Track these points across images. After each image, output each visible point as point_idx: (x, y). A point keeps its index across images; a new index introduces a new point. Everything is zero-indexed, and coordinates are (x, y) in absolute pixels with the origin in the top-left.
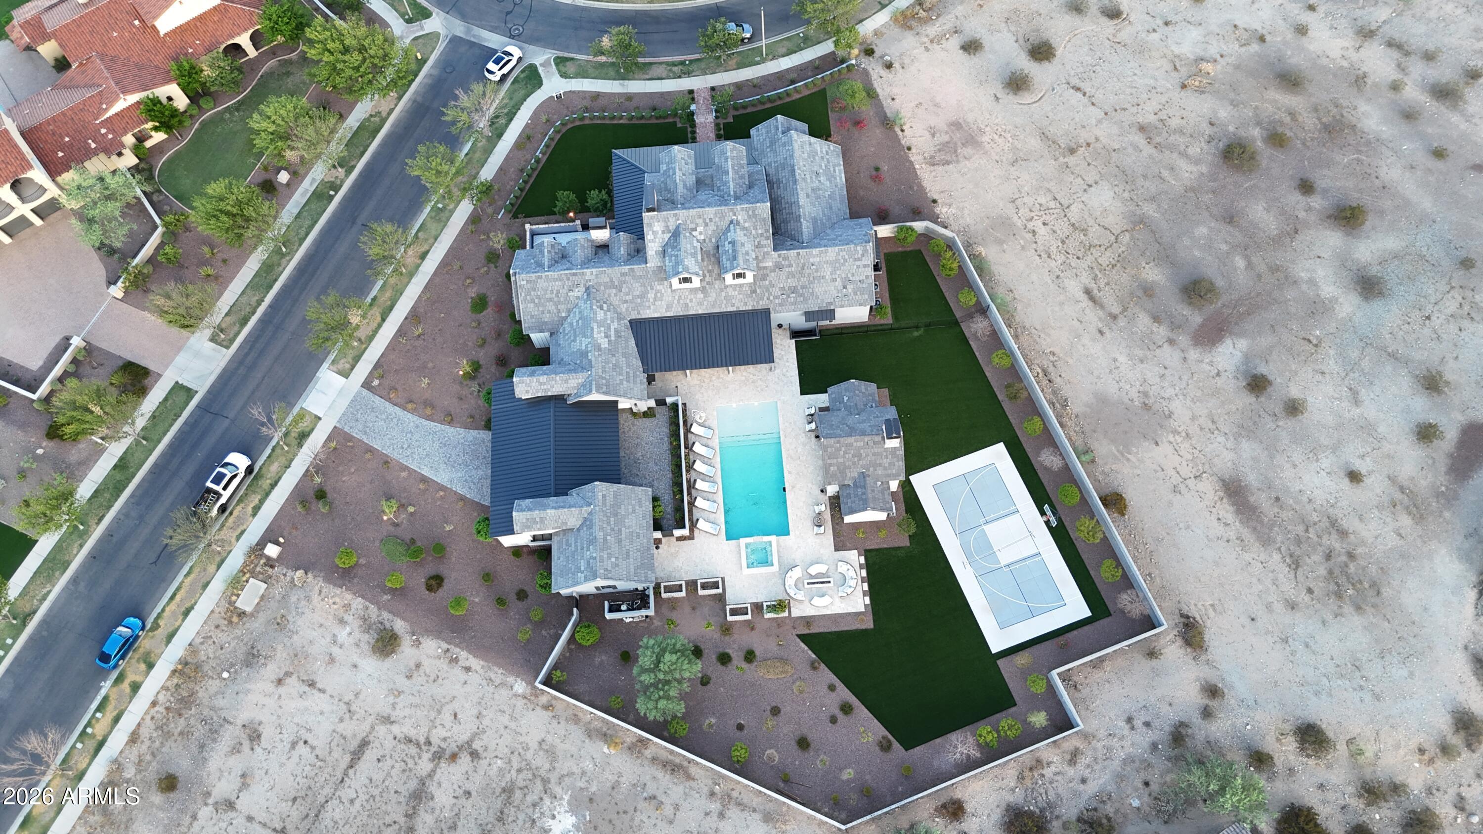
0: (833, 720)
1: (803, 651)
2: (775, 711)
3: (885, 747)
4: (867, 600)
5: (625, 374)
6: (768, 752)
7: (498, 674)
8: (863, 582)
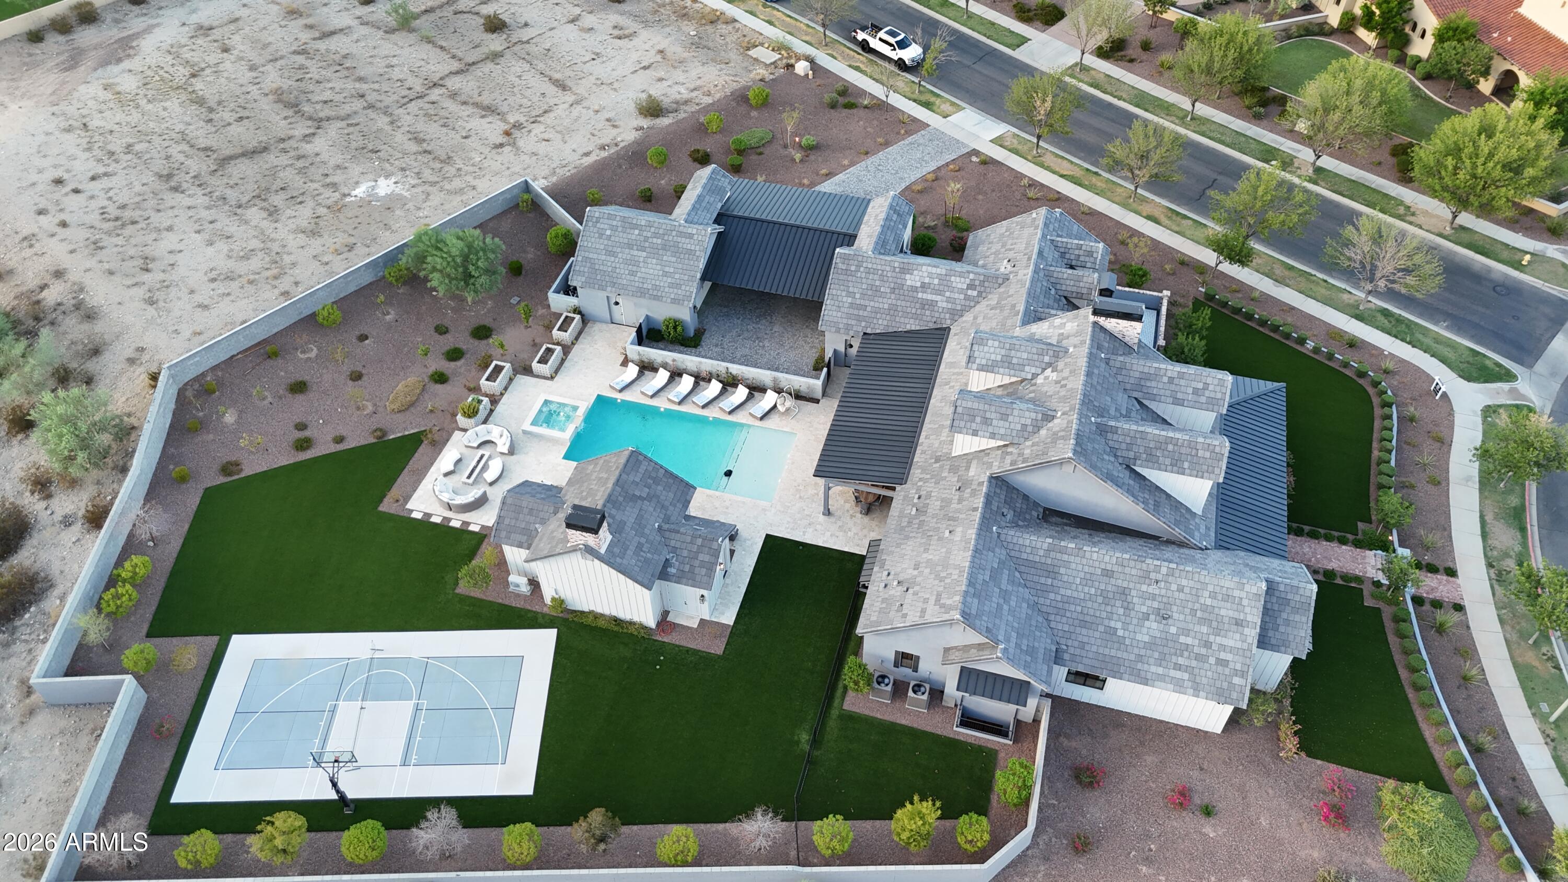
0: (301, 427)
1: (405, 429)
2: (356, 377)
3: (228, 468)
4: (417, 515)
5: (862, 302)
6: (315, 349)
7: (566, 172)
8: (445, 518)
